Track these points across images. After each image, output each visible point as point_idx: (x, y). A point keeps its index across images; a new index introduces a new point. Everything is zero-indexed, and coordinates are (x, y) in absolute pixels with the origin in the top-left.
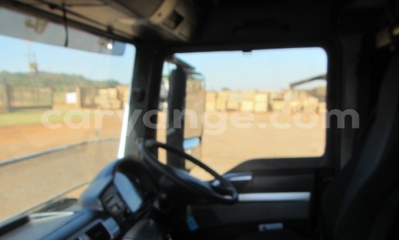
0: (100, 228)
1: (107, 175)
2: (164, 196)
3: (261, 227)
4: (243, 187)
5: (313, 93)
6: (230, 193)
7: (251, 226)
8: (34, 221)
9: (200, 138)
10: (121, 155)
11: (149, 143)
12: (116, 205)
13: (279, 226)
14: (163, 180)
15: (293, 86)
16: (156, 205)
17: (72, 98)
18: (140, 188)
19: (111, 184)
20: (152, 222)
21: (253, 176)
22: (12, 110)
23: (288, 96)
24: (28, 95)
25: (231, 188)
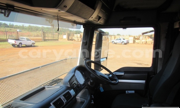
0: (68, 93)
1: (72, 73)
2: (92, 81)
3: (126, 91)
4: (120, 77)
5: (150, 37)
6: (116, 80)
7: (123, 91)
8: (46, 89)
9: (107, 58)
10: (78, 65)
11: (87, 61)
12: (75, 83)
13: (133, 92)
14: (91, 75)
15: (143, 34)
16: (89, 83)
17: (65, 37)
18: (84, 76)
19: (74, 75)
20: (87, 90)
21: (124, 73)
22: (45, 40)
23: (141, 38)
24: (50, 35)
25: (116, 78)
